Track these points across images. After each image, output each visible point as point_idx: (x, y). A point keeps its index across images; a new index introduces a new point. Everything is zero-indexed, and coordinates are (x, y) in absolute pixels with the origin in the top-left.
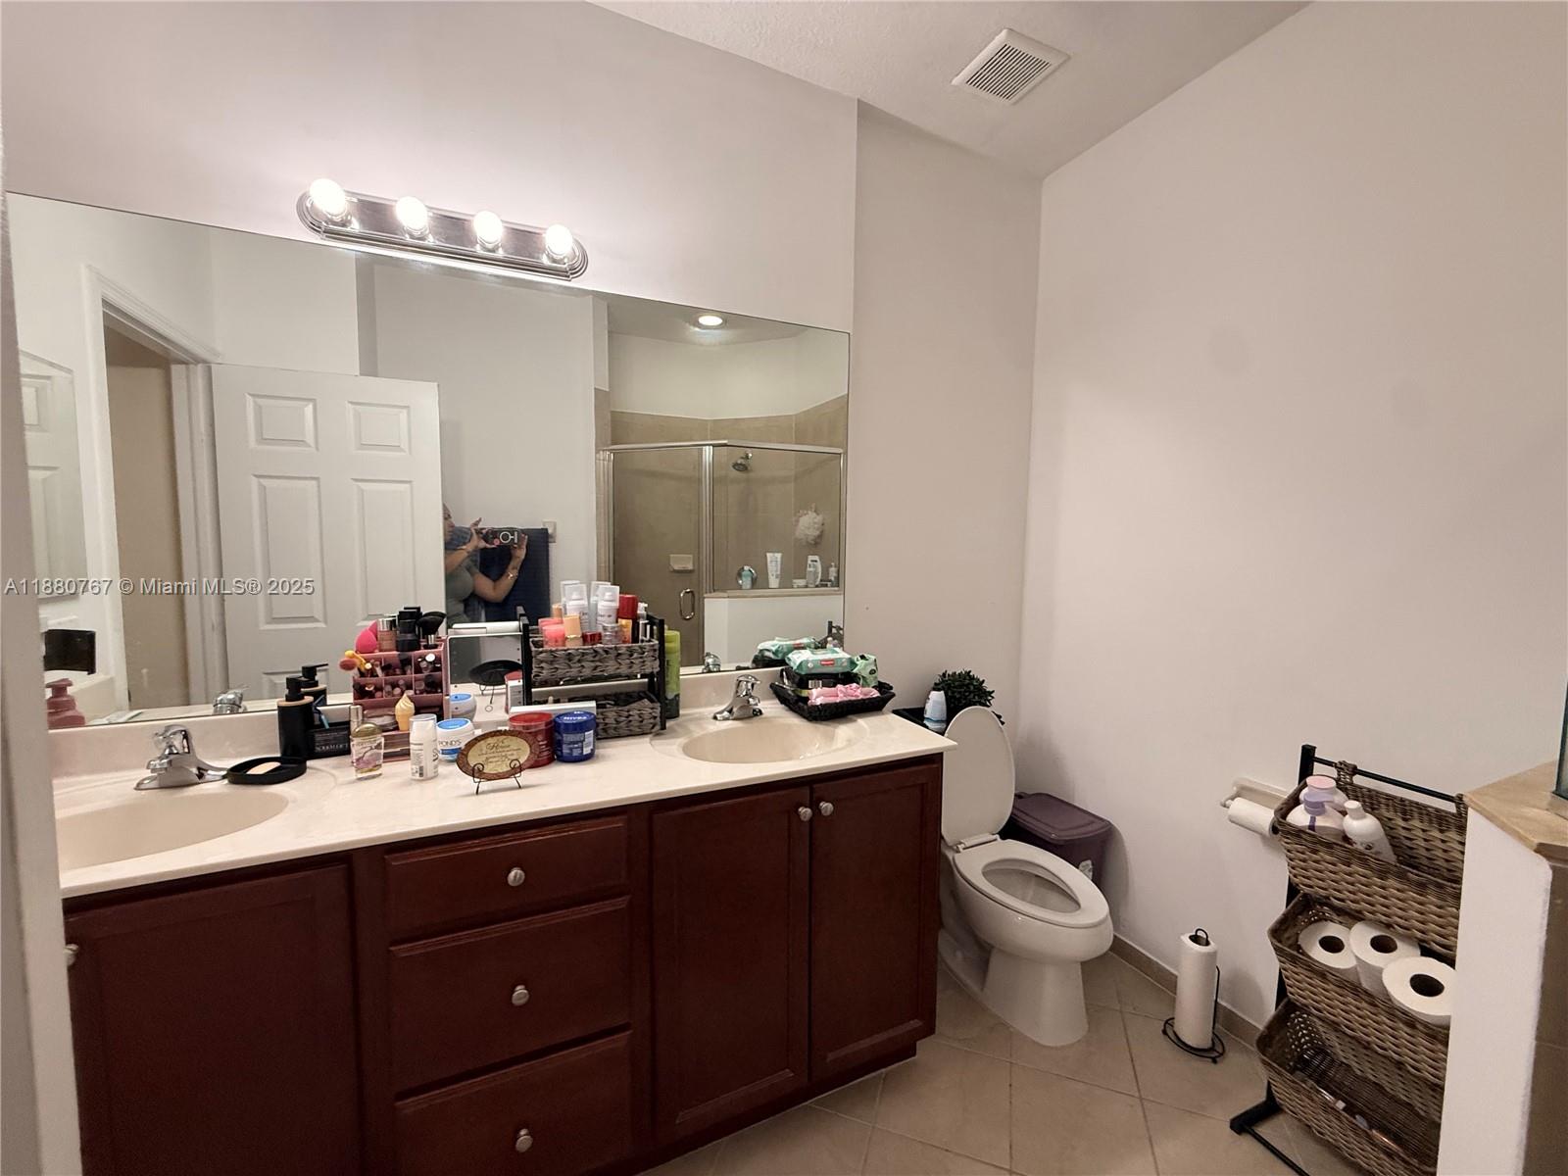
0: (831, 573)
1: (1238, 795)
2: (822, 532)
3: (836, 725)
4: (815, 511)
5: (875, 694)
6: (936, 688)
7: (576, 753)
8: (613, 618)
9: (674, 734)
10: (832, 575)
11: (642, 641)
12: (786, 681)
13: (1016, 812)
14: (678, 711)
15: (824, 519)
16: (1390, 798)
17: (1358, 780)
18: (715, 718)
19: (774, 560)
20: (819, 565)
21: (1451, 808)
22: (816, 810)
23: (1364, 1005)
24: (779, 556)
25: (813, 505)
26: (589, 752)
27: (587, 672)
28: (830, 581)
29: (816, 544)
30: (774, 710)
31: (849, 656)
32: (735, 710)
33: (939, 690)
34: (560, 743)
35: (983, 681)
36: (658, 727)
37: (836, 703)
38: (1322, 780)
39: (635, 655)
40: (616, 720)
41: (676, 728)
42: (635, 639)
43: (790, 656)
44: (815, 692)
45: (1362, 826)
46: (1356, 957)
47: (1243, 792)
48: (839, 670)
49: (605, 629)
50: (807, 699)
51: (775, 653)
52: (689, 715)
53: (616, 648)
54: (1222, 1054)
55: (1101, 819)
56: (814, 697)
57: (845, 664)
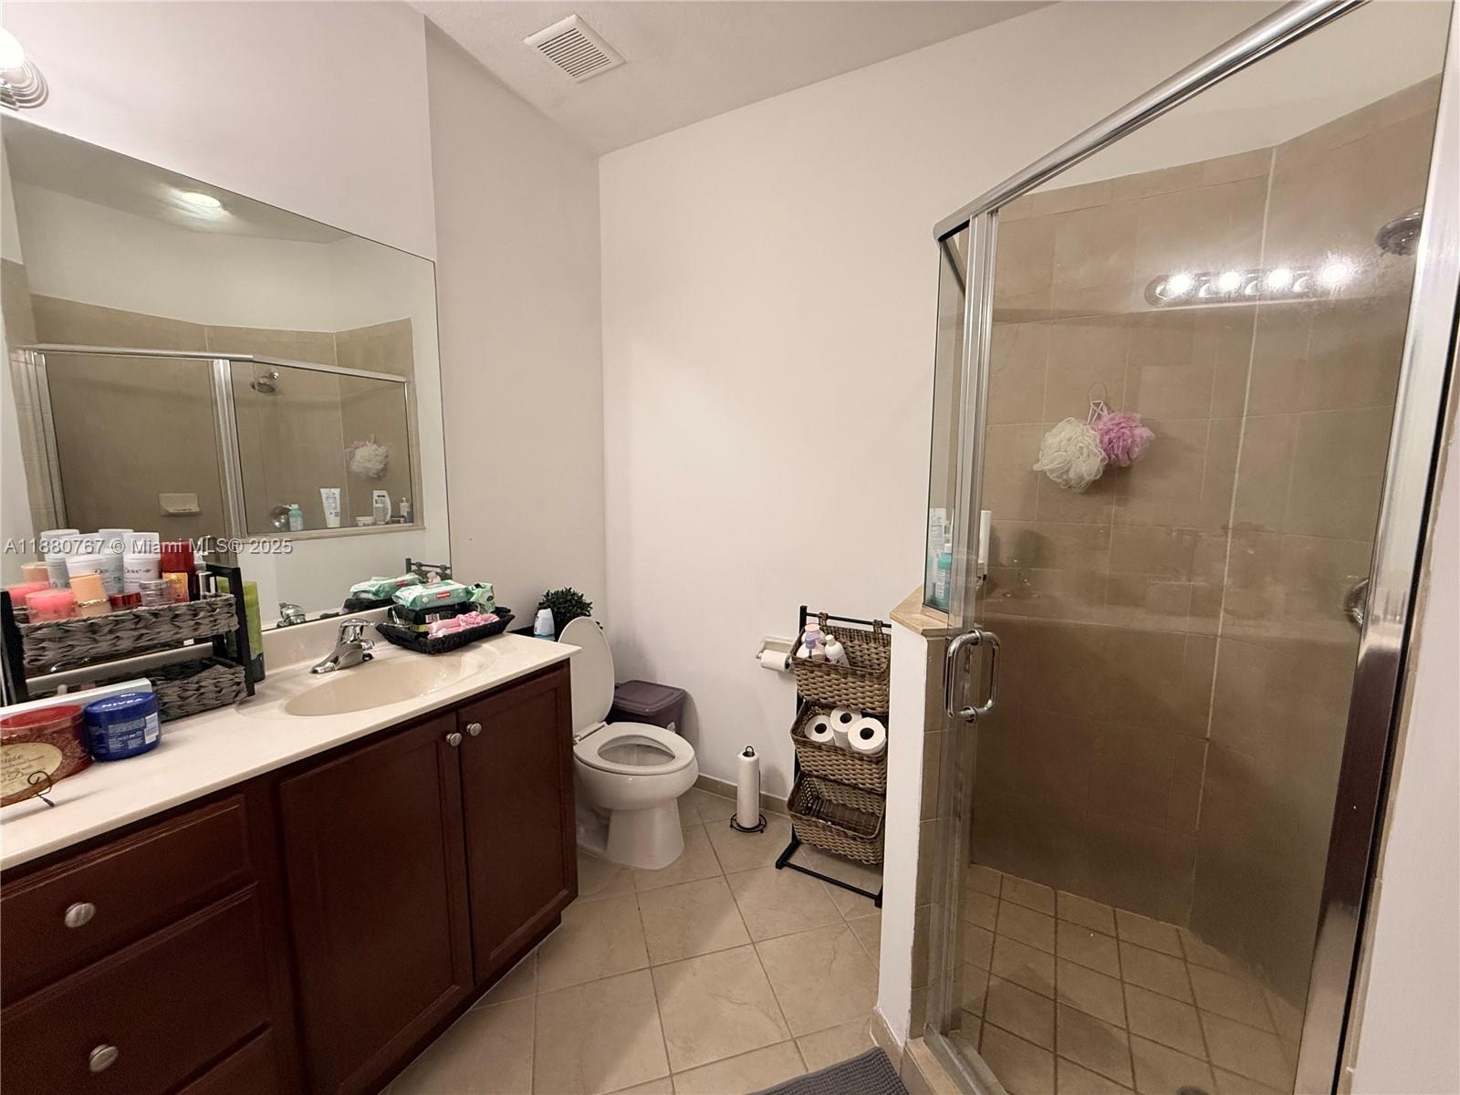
0: (402, 509)
1: (764, 649)
2: (386, 465)
3: (461, 653)
4: (375, 442)
5: (495, 618)
6: (542, 606)
7: (133, 745)
8: (154, 573)
9: (264, 698)
10: (404, 508)
11: (205, 597)
12: (397, 621)
13: (618, 700)
14: (263, 672)
15: (387, 451)
16: (844, 629)
17: (829, 622)
18: (315, 672)
19: (331, 498)
20: (387, 500)
21: (871, 629)
22: (465, 733)
23: (840, 757)
24: (337, 491)
25: (372, 436)
26: (155, 739)
27: (125, 644)
28: (403, 517)
29: (379, 478)
30: (386, 652)
31: (465, 587)
32: (341, 659)
33: (545, 608)
34: (102, 739)
35: (582, 595)
36: (243, 695)
37: (460, 633)
38: (812, 625)
39: (202, 614)
40: (179, 697)
41: (268, 692)
42: (194, 595)
43: (398, 593)
44: (434, 626)
45: (834, 650)
46: (834, 731)
47: (768, 645)
48: (456, 601)
49: (144, 587)
50: (426, 634)
51: (375, 594)
52: (278, 674)
53: (170, 609)
54: (765, 826)
55: (678, 690)
56: (434, 631)
57: (462, 595)
